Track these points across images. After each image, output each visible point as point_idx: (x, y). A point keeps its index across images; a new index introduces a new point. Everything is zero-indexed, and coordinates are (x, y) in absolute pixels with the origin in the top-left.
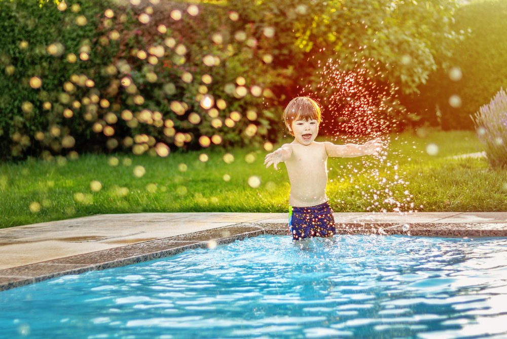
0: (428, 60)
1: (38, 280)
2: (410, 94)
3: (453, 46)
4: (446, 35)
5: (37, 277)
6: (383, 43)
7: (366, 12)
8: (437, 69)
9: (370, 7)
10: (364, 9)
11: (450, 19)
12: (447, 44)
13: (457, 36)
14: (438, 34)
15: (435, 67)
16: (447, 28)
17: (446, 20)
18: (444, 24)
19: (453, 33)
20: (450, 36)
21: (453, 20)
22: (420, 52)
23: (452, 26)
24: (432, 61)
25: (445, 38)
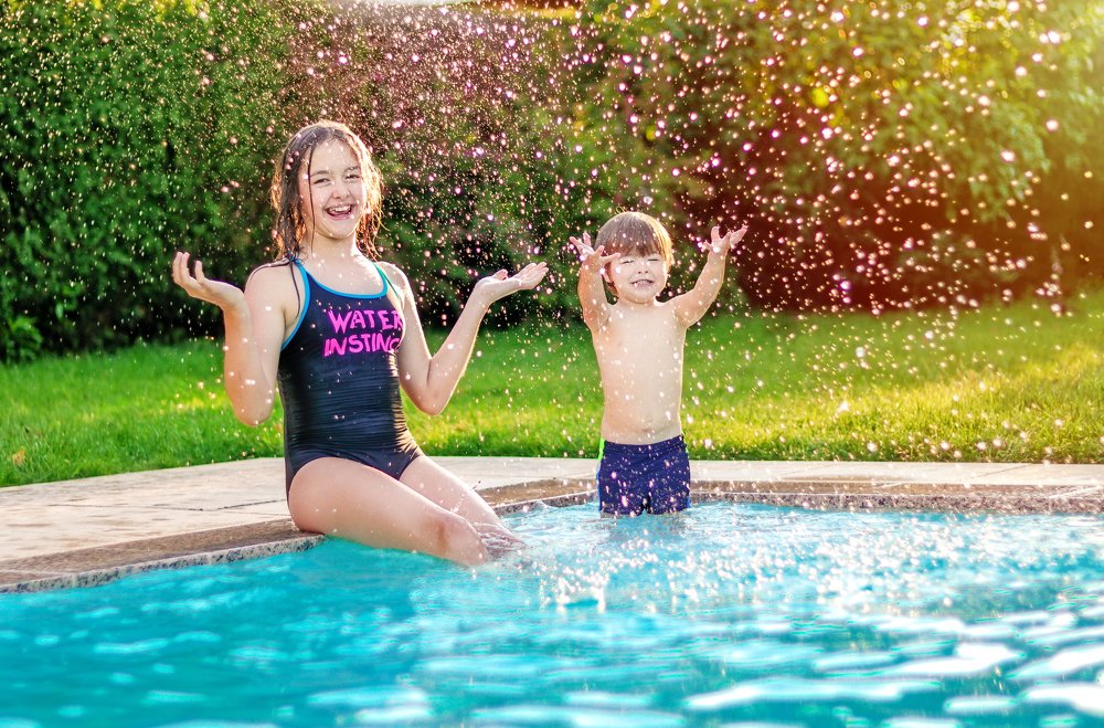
0: (1031, 149)
1: (83, 581)
2: (990, 223)
3: (1090, 120)
4: (1072, 96)
5: (82, 574)
6: (931, 111)
7: (895, 42)
8: (1052, 169)
9: (903, 33)
10: (889, 37)
11: (1084, 63)
12: (1075, 114)
13: (1097, 98)
14: (1057, 94)
15: (1046, 165)
16: (1075, 80)
17: (1073, 63)
18: (1070, 72)
19: (1090, 91)
20: (1082, 99)
21: (1090, 63)
22: (1013, 132)
23: (1087, 77)
24: (1040, 152)
25: (1071, 102)
